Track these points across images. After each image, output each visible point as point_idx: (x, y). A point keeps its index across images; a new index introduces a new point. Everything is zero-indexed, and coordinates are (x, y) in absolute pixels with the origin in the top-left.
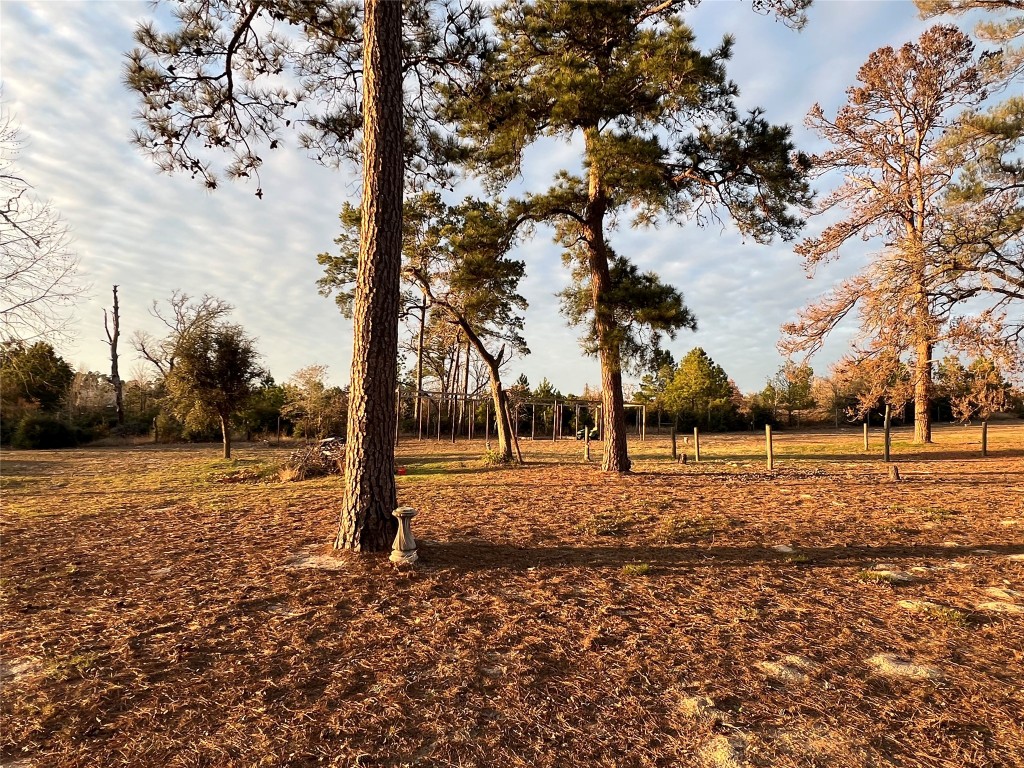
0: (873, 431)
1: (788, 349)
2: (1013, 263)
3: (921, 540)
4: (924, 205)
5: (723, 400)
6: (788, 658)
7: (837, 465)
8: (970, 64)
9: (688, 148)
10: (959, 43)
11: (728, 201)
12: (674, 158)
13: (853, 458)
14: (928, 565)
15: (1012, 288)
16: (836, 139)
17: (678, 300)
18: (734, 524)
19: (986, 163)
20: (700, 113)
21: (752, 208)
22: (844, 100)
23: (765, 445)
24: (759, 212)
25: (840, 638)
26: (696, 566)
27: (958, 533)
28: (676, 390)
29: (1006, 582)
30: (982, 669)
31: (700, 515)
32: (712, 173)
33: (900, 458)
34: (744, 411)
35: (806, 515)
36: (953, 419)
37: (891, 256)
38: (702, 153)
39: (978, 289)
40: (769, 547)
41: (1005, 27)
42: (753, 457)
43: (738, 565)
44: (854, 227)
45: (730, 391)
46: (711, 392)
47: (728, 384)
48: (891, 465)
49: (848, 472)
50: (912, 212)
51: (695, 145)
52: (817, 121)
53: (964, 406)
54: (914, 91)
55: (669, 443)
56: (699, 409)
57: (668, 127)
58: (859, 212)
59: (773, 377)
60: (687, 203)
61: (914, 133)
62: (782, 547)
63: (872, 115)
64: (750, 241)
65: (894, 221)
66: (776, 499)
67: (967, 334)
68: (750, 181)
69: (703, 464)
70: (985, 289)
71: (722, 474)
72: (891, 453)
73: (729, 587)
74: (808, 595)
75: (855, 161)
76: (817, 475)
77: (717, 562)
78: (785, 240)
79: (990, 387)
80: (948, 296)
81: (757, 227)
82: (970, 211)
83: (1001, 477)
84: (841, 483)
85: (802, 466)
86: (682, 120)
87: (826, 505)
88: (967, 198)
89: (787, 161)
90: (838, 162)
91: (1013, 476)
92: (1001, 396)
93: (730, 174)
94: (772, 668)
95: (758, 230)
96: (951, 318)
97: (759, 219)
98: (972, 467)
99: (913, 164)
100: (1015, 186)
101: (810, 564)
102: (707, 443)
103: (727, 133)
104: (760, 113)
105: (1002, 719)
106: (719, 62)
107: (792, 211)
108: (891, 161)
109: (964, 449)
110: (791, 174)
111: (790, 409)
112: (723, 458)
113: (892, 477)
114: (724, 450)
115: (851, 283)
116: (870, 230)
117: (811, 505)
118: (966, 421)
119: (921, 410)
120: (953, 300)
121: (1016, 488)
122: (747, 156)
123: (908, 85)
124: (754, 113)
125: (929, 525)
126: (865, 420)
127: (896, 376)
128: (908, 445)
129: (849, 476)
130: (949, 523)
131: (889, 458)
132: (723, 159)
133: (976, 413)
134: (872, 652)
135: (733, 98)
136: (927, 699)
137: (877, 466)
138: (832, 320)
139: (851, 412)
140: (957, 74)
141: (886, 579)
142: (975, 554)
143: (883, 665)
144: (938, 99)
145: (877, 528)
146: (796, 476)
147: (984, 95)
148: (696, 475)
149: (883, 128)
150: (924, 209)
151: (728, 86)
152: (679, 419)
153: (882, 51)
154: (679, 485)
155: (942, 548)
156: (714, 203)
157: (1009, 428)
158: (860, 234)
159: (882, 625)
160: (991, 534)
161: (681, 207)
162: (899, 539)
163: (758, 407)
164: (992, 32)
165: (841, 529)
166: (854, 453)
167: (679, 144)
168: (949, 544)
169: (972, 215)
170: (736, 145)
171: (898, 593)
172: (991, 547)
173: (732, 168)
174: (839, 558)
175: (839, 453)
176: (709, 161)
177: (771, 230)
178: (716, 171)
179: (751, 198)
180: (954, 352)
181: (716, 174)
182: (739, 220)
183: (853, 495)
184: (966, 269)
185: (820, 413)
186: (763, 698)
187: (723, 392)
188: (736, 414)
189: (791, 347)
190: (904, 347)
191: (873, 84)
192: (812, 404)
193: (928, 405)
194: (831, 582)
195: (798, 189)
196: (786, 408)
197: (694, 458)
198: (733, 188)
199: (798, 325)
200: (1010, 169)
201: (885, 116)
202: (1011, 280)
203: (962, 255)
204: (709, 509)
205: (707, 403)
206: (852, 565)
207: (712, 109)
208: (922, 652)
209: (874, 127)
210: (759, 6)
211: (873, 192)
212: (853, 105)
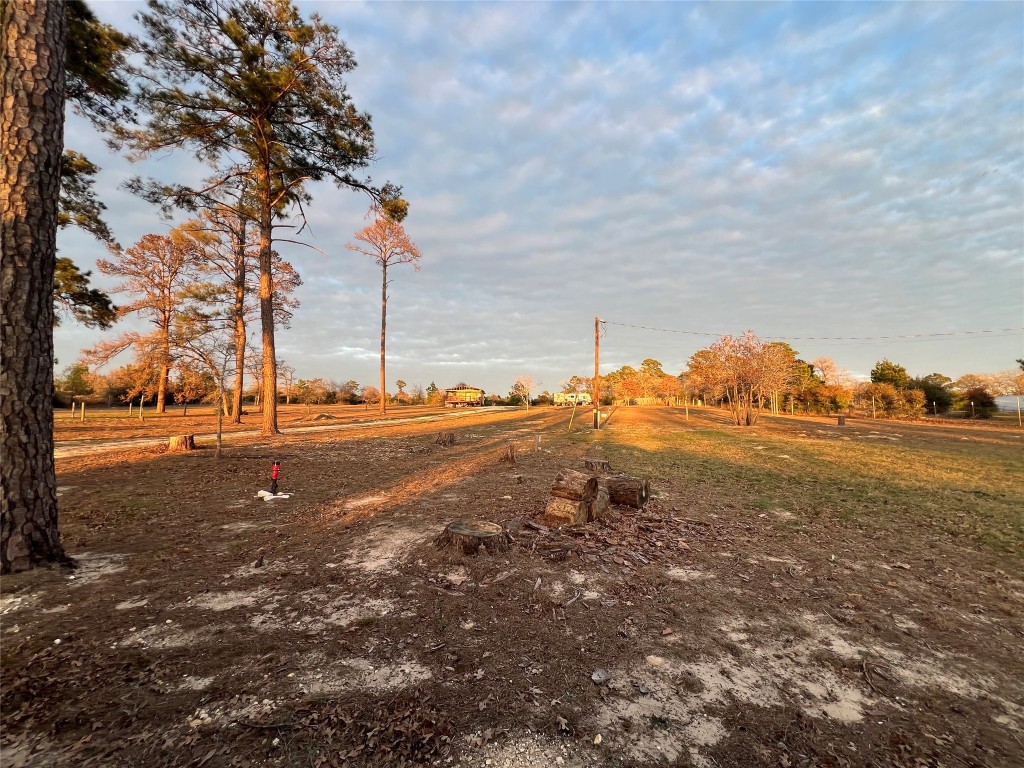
0: (134, 408)
36: (175, 403)
65: (155, 310)
118: (179, 404)
119: (161, 398)
126: (131, 403)
127: (153, 379)
128: (154, 413)
133: (184, 400)
139: (123, 398)
185: (97, 396)
193: (164, 396)
199: (93, 351)
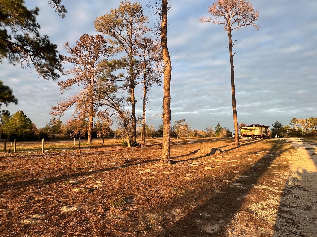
0: (76, 141)
1: (53, 114)
2: (111, 99)
3: (83, 171)
4: (94, 80)
5: (29, 130)
6: (34, 216)
7: (65, 151)
8: (106, 47)
9: (19, 38)
10: (104, 41)
11: (34, 62)
12: (13, 40)
13: (70, 149)
14: (84, 177)
15: (111, 105)
16: (73, 54)
17: (10, 92)
18: (24, 173)
19: (107, 73)
20: (25, 29)
21: (43, 67)
22: (75, 44)
23: (42, 145)
24: (45, 69)
25: (54, 205)
26: (5, 191)
27: (93, 167)
28: (10, 125)
29: (101, 179)
30: (91, 203)
31: (10, 172)
32: (29, 51)
33: (83, 148)
34: (37, 134)
35: (51, 167)
36: (97, 137)
37: (84, 92)
38: (25, 43)
39: (104, 104)
40: (36, 179)
41: (114, 42)
42: (37, 149)
43: (23, 188)
44: (76, 81)
45: (32, 126)
46: (24, 127)
47: (31, 124)
48: (79, 150)
49: (68, 153)
50: (91, 81)
51: (23, 39)
52: (67, 47)
53: (99, 134)
54: (93, 49)
55: (3, 145)
56: (19, 133)
57: (12, 29)
58: (77, 77)
59: (48, 123)
60: (18, 58)
61: (92, 60)
62: (41, 179)
63: (83, 51)
64: (42, 77)
65: (86, 82)
66: (42, 163)
67: (101, 115)
68: (43, 58)
69: (17, 153)
70: (105, 104)
71: (24, 156)
72: (81, 147)
73: (17, 196)
74: (46, 193)
75: (77, 63)
76: (58, 154)
77: (14, 188)
78: (53, 80)
79: (106, 129)
80: (97, 105)
81: (45, 74)
82: (104, 84)
83: (105, 152)
84: (65, 156)
85: (54, 152)
86: (18, 28)
87: (59, 163)
88: (103, 80)
89: (55, 56)
90: (73, 61)
91: (108, 152)
92: (108, 131)
93: (36, 53)
94: (27, 221)
95: (44, 75)
96: (98, 111)
97: (45, 71)
98: (100, 150)
99: (92, 68)
100: (113, 80)
101: (49, 183)
102: (21, 145)
103: (35, 39)
104: (47, 37)
105: (92, 215)
106: (34, 15)
107: (56, 71)
108: (87, 65)
109: (99, 145)
110: (57, 60)
111: (53, 134)
112: (26, 150)
113: (79, 153)
114: (27, 147)
115: (74, 97)
116: (80, 83)
117: (54, 164)
118: (100, 138)
119: (90, 135)
120: (98, 106)
121: (108, 155)
122: (42, 49)
123: (92, 47)
124: (45, 36)
125: (86, 166)
126: (75, 137)
128: (86, 144)
129: (68, 154)
130: (91, 165)
131: (80, 148)
132: (33, 48)
133: (102, 136)
134: (62, 206)
135: (38, 29)
136: (75, 216)
137: (76, 151)
138: (67, 107)
139: (71, 135)
140: (103, 49)
141: (71, 183)
142: (95, 173)
143: (65, 209)
144: (99, 53)
145: (72, 169)
146: (51, 155)
147: (109, 56)
148: (13, 157)
149: (85, 56)
150: (94, 81)
151: (36, 24)
152: (10, 136)
153: (86, 35)
154: (4, 161)
155: (88, 172)
156: (29, 61)
157: (109, 139)
158: (77, 83)
159: (67, 197)
160: (100, 167)
161: (15, 59)
162: (78, 171)
163: (42, 132)
164: (111, 42)
165: (62, 170)
166: (71, 147)
167: (16, 36)
168: (90, 171)
169: (104, 85)
170: (39, 45)
171: (74, 187)
172: (99, 170)
173: (37, 52)
174: (59, 179)
175: (66, 147)
176: (28, 46)
177: (49, 76)
178: (30, 51)
179: (43, 64)
180: (98, 120)
181: (30, 52)
182: (38, 69)
183: (68, 160)
184: (102, 99)
185: (62, 135)
186: (21, 233)
187: (29, 127)
188: (33, 135)
189: (54, 114)
190: (87, 117)
191: (83, 43)
192: (60, 132)
193: (91, 133)
194: (55, 187)
195: (58, 65)
196: (52, 133)
197: (13, 150)
198: (36, 58)
199: (57, 107)
200: (112, 76)
201: (86, 53)
202: (111, 103)
203: (101, 95)
204: (15, 169)
205: (22, 131)
206: (63, 181)
207: (30, 29)
208: (76, 203)
209: (83, 55)
210: (50, 4)
211: (81, 72)
212: (77, 46)
